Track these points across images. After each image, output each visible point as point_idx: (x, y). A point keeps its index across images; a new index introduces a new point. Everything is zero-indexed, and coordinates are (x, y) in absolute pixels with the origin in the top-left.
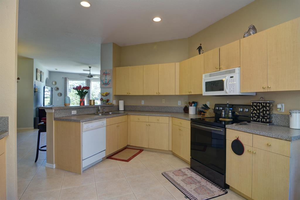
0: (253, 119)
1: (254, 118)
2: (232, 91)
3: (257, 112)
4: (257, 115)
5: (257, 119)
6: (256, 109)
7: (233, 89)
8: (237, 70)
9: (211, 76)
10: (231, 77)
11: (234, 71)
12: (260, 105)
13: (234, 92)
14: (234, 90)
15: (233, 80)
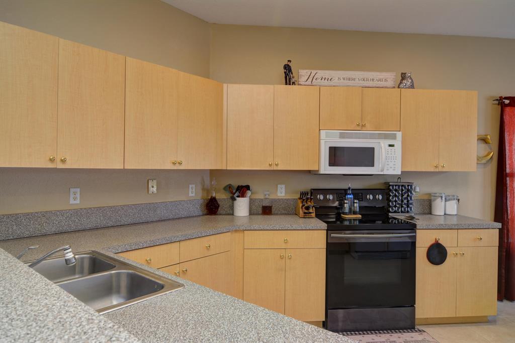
0: (392, 209)
1: (394, 208)
2: (391, 168)
3: (399, 199)
4: (398, 204)
5: (398, 209)
6: (397, 194)
7: (394, 165)
8: (399, 135)
9: (342, 136)
10: (390, 146)
11: (394, 137)
12: (403, 188)
13: (394, 170)
14: (394, 167)
15: (393, 151)
